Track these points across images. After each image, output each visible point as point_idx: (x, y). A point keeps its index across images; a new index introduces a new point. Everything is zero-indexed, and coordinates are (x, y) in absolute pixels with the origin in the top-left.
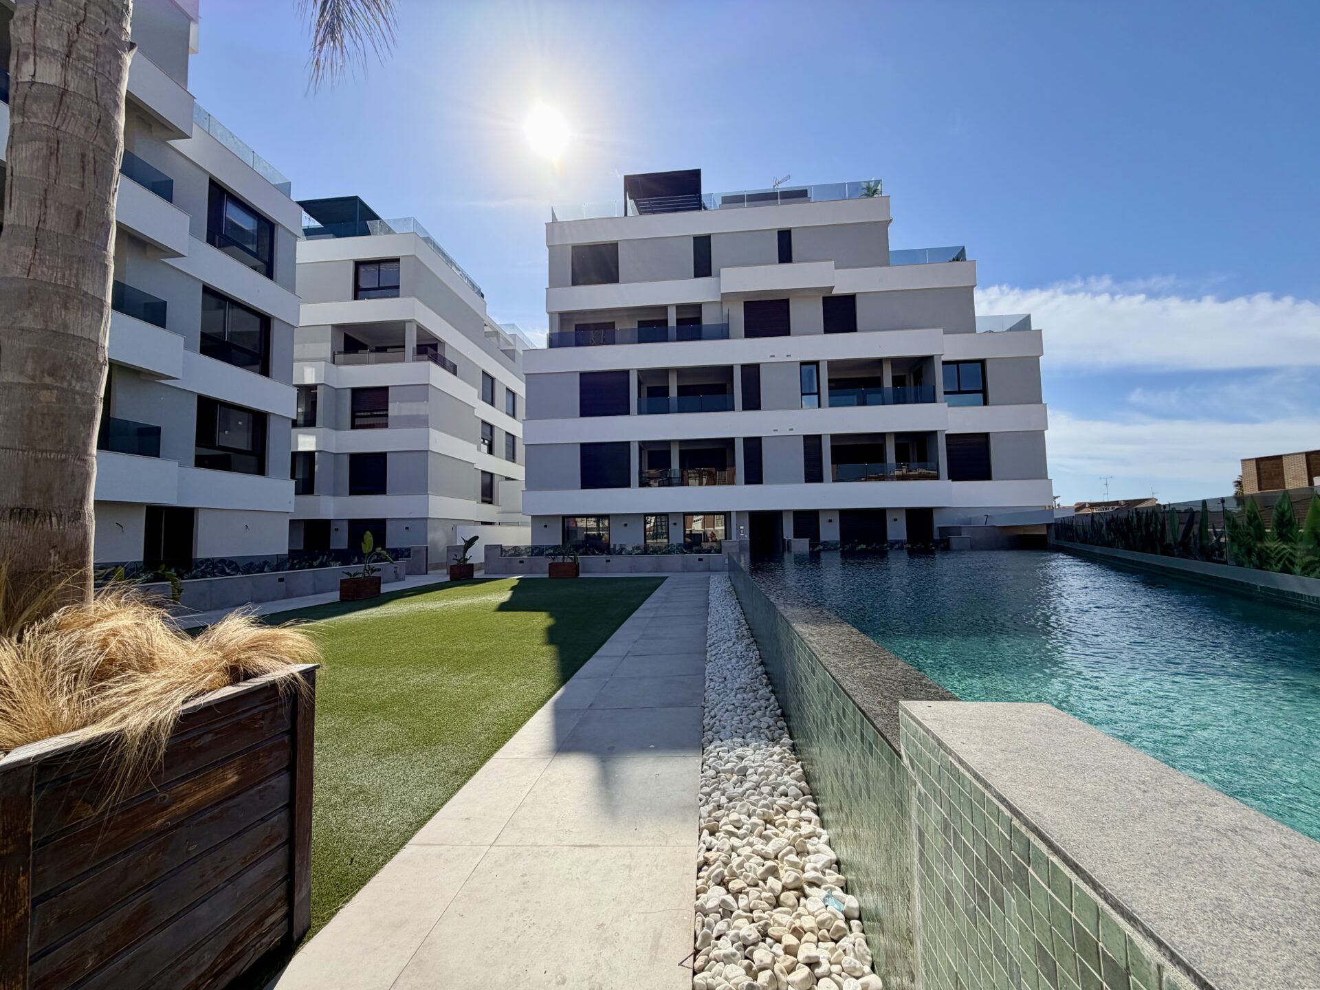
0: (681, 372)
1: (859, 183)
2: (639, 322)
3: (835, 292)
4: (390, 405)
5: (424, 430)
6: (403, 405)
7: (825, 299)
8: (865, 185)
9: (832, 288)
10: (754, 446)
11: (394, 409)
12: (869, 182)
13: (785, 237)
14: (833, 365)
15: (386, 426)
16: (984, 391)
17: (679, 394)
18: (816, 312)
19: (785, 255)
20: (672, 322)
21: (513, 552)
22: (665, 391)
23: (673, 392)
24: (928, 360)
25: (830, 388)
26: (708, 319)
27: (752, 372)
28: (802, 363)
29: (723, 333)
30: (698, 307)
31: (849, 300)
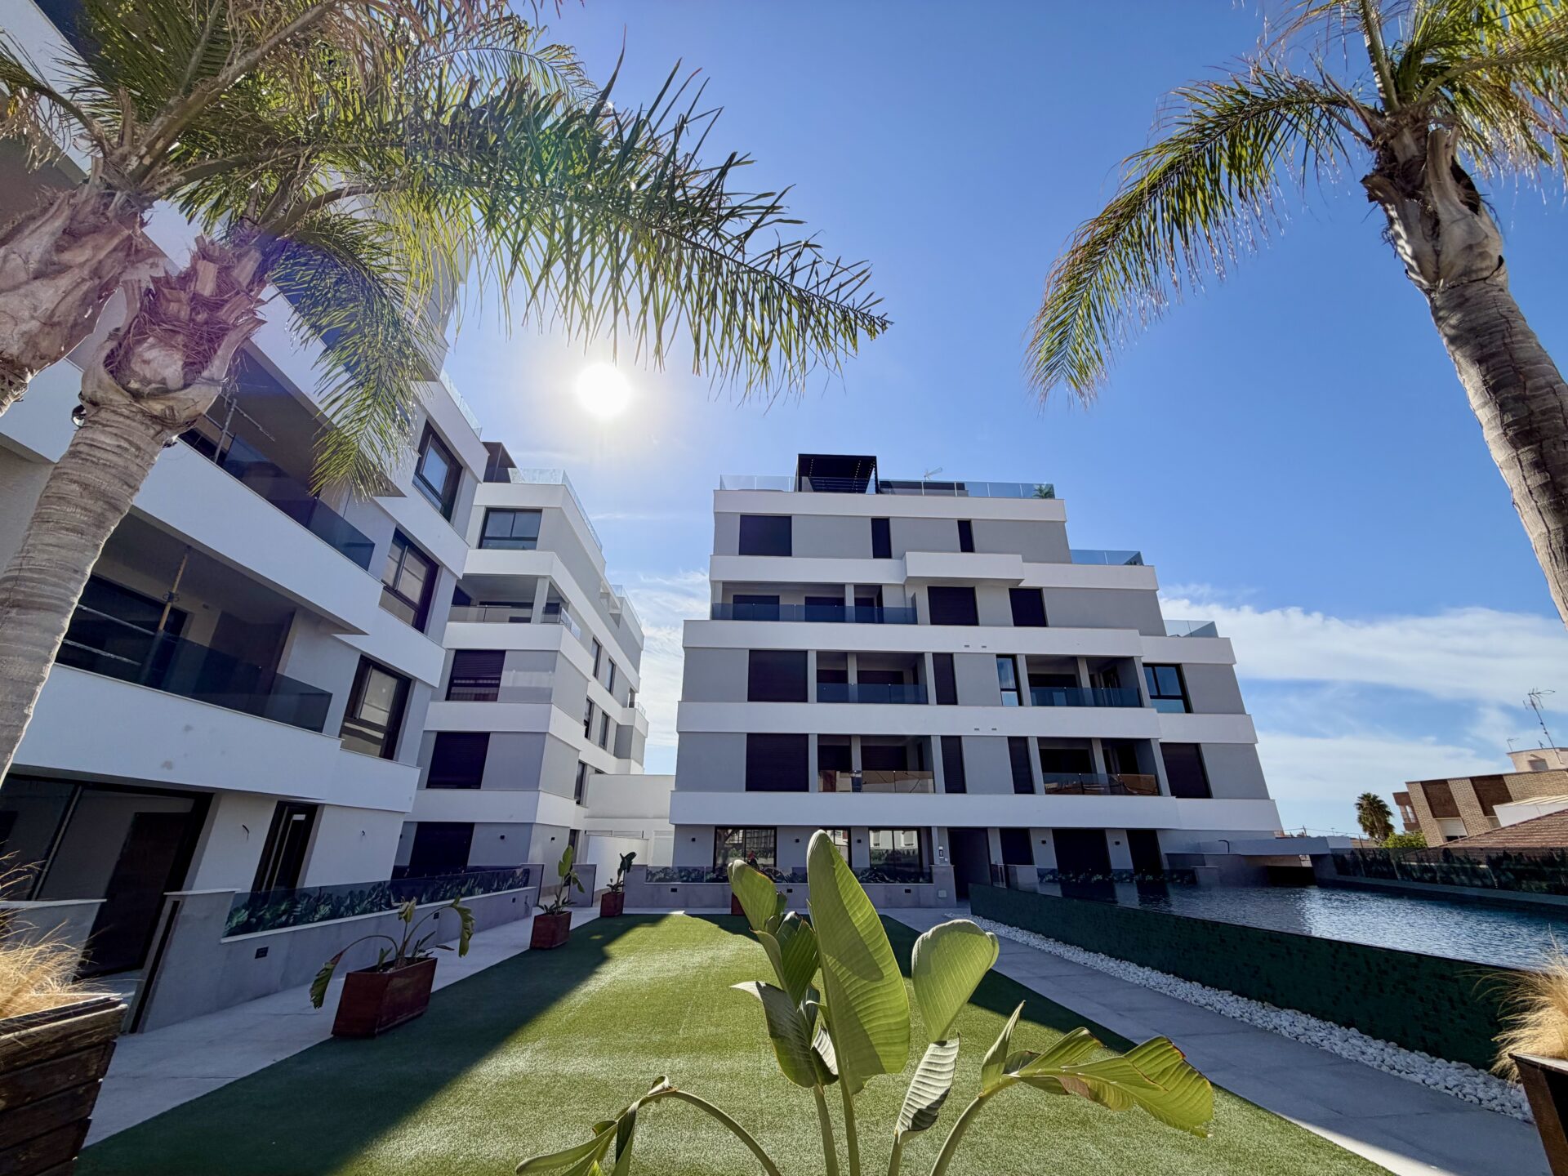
0: (861, 656)
1: (1032, 485)
2: (806, 598)
3: (1023, 585)
4: (504, 673)
5: (545, 706)
6: (521, 674)
7: (1012, 591)
8: (1037, 487)
9: (1021, 580)
10: (953, 745)
11: (508, 678)
12: (1041, 485)
13: (965, 527)
14: (1032, 660)
15: (494, 698)
16: (1184, 697)
17: (859, 681)
18: (1004, 605)
19: (967, 545)
20: (850, 601)
21: (662, 875)
22: (842, 677)
23: (853, 679)
24: (1128, 661)
25: (1031, 685)
26: (889, 601)
27: (945, 662)
28: (999, 656)
29: (909, 617)
30: (877, 589)
31: (1036, 594)
